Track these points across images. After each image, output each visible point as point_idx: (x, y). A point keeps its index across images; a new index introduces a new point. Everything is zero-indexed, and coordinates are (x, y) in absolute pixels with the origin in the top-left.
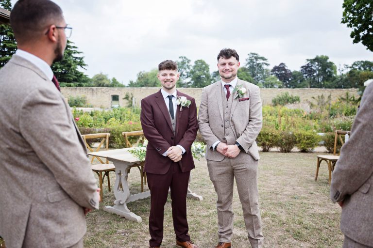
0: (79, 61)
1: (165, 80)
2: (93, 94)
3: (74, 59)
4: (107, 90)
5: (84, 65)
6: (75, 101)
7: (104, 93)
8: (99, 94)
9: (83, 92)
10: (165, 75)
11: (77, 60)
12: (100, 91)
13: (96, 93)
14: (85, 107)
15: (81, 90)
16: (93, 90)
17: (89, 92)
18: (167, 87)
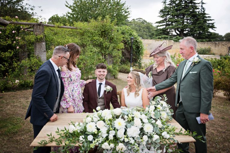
0: (211, 25)
1: (100, 75)
2: (216, 46)
3: (208, 24)
4: (226, 43)
5: (214, 28)
6: (203, 50)
7: (224, 45)
8: (220, 46)
9: (209, 45)
10: (100, 72)
11: (210, 25)
12: (221, 44)
13: (218, 45)
14: (209, 55)
15: (208, 44)
16: (216, 43)
17: (213, 45)
18: (101, 78)
